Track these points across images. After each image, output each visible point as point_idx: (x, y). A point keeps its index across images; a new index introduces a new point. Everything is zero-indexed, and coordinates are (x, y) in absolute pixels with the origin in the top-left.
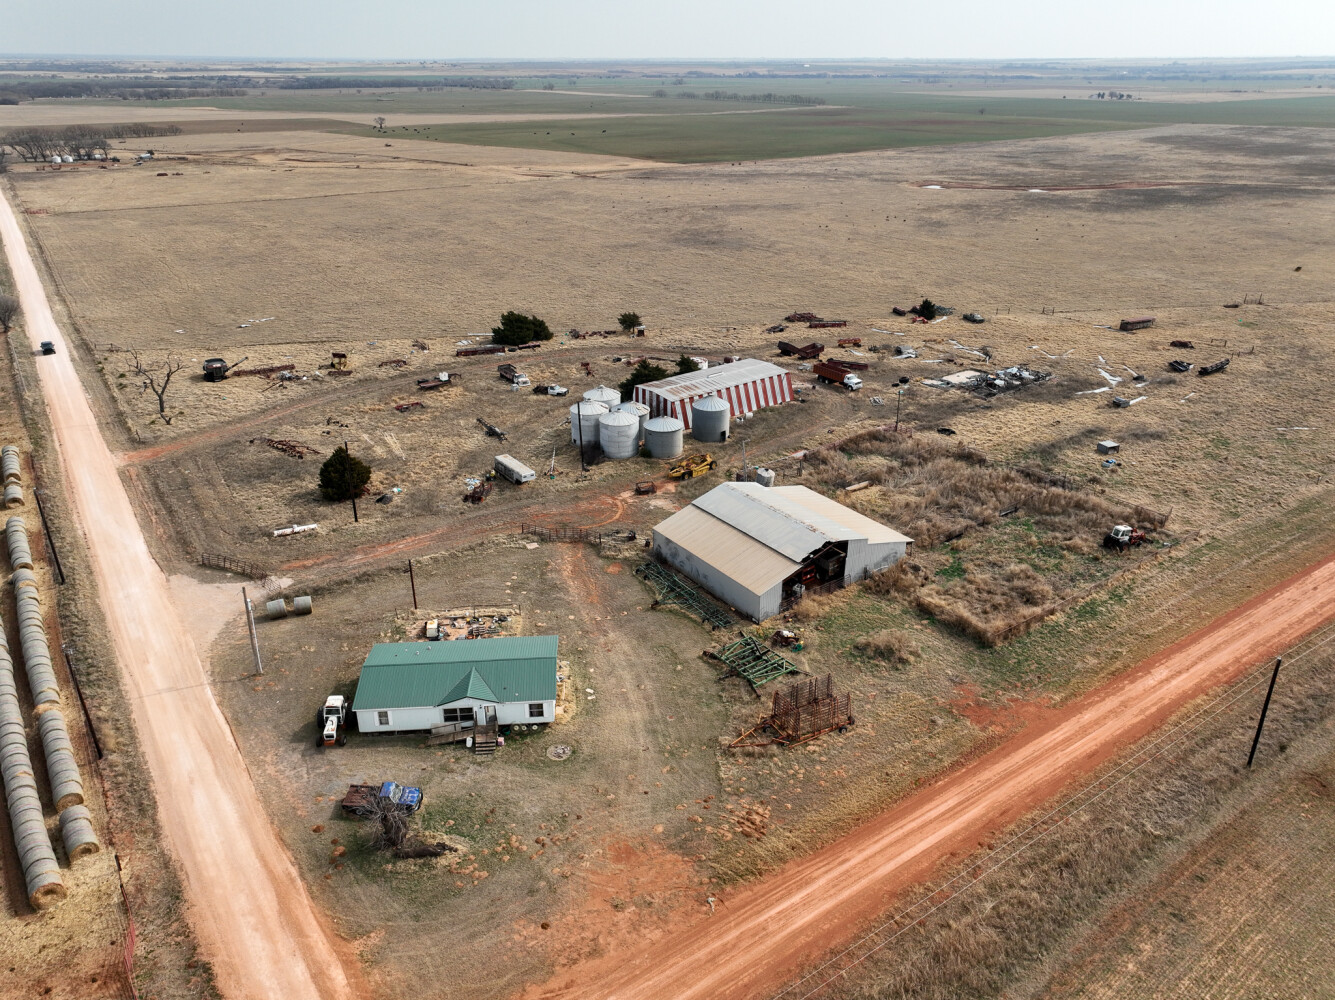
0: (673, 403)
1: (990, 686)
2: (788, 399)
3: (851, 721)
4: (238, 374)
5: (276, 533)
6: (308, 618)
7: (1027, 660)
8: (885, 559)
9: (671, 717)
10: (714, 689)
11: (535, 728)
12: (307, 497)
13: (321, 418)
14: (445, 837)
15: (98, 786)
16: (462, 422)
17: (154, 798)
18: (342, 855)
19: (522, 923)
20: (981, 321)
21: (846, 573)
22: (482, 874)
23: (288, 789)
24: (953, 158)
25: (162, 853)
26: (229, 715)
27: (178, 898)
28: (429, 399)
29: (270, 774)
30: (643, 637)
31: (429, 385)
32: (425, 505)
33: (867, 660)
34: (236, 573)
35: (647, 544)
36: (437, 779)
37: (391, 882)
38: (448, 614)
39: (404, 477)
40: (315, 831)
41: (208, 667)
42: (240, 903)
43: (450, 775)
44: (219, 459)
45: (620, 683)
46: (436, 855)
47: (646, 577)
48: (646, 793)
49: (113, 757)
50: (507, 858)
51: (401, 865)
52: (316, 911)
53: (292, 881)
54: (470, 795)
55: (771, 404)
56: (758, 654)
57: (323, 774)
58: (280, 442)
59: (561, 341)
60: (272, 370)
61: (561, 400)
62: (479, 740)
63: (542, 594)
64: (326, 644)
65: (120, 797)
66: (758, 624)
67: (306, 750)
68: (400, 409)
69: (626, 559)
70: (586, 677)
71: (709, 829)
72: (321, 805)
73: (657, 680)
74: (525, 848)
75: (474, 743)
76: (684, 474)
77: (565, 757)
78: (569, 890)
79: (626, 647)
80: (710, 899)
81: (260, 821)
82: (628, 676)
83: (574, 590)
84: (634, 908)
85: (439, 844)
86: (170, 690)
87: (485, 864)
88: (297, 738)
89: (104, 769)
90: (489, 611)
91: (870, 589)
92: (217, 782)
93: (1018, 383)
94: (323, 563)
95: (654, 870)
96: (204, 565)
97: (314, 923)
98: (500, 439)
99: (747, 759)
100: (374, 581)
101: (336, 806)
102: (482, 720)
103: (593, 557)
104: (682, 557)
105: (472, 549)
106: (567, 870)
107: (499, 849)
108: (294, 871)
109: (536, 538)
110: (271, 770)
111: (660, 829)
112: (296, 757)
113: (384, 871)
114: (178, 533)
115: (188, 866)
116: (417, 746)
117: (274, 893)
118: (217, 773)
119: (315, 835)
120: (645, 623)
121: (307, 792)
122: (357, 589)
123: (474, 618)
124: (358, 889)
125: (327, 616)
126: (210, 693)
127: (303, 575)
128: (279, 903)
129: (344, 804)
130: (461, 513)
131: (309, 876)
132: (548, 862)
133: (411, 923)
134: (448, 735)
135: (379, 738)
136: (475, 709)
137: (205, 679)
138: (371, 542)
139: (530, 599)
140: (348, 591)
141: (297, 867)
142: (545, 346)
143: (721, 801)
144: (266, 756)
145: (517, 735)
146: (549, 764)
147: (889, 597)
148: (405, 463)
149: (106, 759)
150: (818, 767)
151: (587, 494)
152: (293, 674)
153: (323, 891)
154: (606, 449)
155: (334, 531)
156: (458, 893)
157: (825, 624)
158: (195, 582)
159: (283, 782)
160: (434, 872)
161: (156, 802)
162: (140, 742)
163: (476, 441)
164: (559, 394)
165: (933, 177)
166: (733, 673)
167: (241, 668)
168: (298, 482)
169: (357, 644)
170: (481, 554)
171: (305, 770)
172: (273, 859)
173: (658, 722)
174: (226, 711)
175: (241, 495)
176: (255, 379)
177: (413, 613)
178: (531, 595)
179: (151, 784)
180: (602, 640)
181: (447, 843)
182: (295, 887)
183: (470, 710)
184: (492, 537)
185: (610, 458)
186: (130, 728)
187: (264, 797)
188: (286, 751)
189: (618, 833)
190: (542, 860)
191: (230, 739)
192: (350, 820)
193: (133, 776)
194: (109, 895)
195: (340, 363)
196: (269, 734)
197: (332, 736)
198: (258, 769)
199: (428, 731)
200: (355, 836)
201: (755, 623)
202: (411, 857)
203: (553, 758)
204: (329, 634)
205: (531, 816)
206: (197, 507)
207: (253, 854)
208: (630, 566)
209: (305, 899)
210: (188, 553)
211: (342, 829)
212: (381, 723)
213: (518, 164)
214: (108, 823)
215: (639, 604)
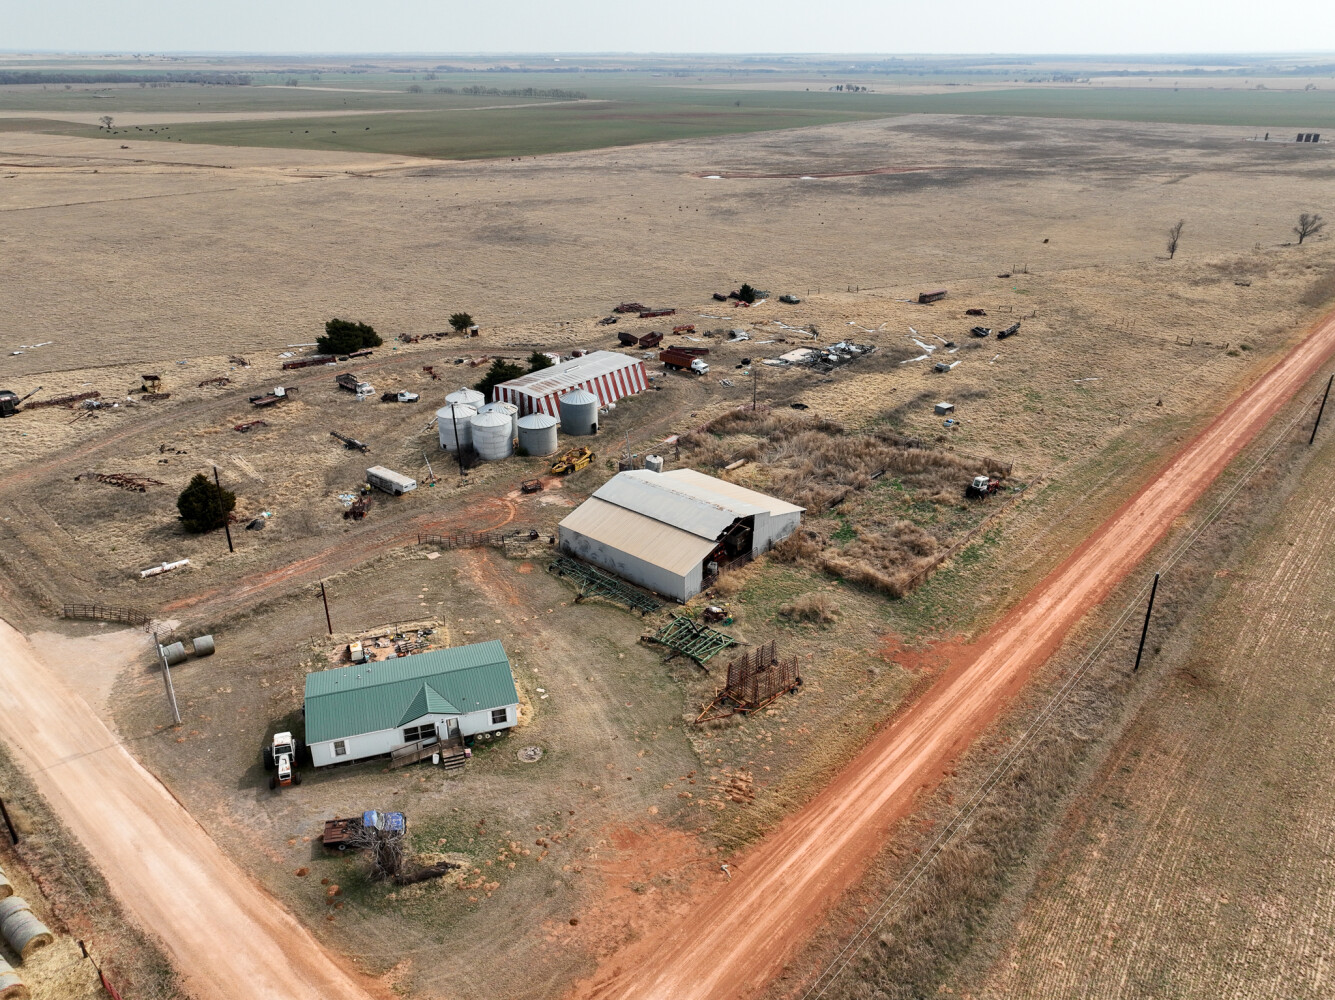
0: (538, 400)
1: (909, 632)
2: (644, 388)
3: (799, 681)
4: (32, 406)
5: (144, 573)
6: (212, 658)
7: (933, 606)
8: (784, 530)
9: (629, 704)
10: (662, 671)
11: (498, 734)
12: (166, 532)
13: (151, 447)
14: (442, 856)
15: (24, 873)
16: (315, 438)
17: (99, 874)
18: (338, 893)
19: (550, 924)
20: (797, 302)
21: (754, 547)
22: (492, 884)
23: (254, 837)
24: (725, 148)
25: (131, 930)
26: (158, 773)
27: (167, 972)
28: (267, 416)
29: (227, 827)
30: (576, 631)
31: (262, 401)
32: (305, 527)
33: (795, 624)
34: (111, 622)
35: (552, 541)
36: (413, 801)
37: (400, 910)
38: (368, 635)
39: (270, 500)
40: (299, 875)
41: (113, 726)
42: (242, 964)
43: (426, 795)
44: (42, 502)
45: (568, 678)
46: (440, 875)
47: (561, 573)
48: (629, 779)
49: (32, 839)
50: (513, 865)
51: (405, 892)
52: (330, 955)
53: (293, 929)
54: (454, 810)
55: (629, 393)
56: (694, 632)
57: (287, 815)
58: (113, 477)
59: (391, 347)
60: (73, 399)
61: (414, 406)
62: (446, 754)
63: (459, 603)
64: (242, 682)
65: (57, 880)
66: (684, 604)
67: (259, 795)
68: (239, 429)
69: (534, 558)
70: (531, 677)
71: (701, 802)
72: (295, 848)
73: (603, 670)
74: (528, 852)
75: (441, 759)
76: (567, 469)
77: (537, 758)
78: (585, 883)
79: (563, 644)
80: (724, 866)
81: (233, 875)
82: (573, 670)
83: (491, 595)
84: (654, 889)
85: (439, 864)
86: (75, 756)
87: (493, 874)
88: (245, 784)
89: (26, 854)
90: (411, 626)
91: (777, 558)
92: (169, 845)
93: (848, 357)
94: (208, 600)
95: (661, 850)
96: (67, 618)
97: (333, 967)
98: (363, 451)
99: (715, 731)
100: (273, 611)
101: (313, 846)
102: (444, 734)
103: (500, 560)
104: (594, 549)
105: (370, 565)
106: (577, 864)
107: (502, 858)
108: (291, 920)
109: (435, 548)
110: (227, 821)
111: (655, 810)
112: (251, 803)
113: (389, 902)
114: (21, 587)
115: (166, 936)
116: (380, 772)
117: (277, 946)
118: (166, 835)
119: (301, 879)
120: (573, 618)
121: (276, 838)
122: (257, 622)
123: (397, 635)
124: (367, 924)
125: (233, 654)
126: (125, 752)
127: (190, 614)
128: (286, 955)
129: (325, 841)
130: (346, 531)
131: (310, 921)
132: (555, 860)
133: (436, 946)
134: (411, 756)
135: (336, 770)
136: (436, 725)
137: (115, 739)
138: (257, 572)
139: (449, 609)
140: (248, 624)
141: (293, 914)
142: (377, 353)
143: (704, 775)
144: (215, 808)
145: (482, 744)
146: (524, 767)
147: (796, 564)
148: (266, 485)
149: (24, 843)
150: (783, 729)
151: (473, 498)
152: (215, 719)
153: (332, 934)
154: (481, 451)
155: (209, 564)
156: (475, 907)
157: (745, 596)
158: (62, 637)
159: (244, 831)
160: (442, 893)
161: (103, 878)
162: (59, 818)
163: (336, 456)
164: (410, 401)
165: (710, 168)
166: (676, 653)
167: (152, 721)
168: (149, 517)
169: (277, 678)
170: (382, 570)
171: (266, 816)
172: (263, 912)
173: (618, 710)
174: (152, 768)
175: (85, 537)
176: (56, 409)
177: (329, 639)
178: (449, 604)
179: (90, 860)
180: (536, 640)
181: (447, 861)
182: (298, 936)
183: (432, 726)
184: (388, 551)
185: (486, 461)
186: (41, 805)
187: (230, 851)
188: (236, 799)
189: (615, 821)
190: (549, 860)
191: (168, 797)
192: (335, 857)
193: (65, 855)
194: (83, 986)
195: (153, 386)
196: (210, 785)
197: (288, 776)
198: (212, 823)
199: (388, 755)
200: (345, 872)
201: (680, 604)
202: (414, 882)
203: (526, 761)
204: (241, 672)
205: (523, 821)
206: (34, 556)
207: (238, 911)
208: (541, 564)
209: (313, 945)
210: (42, 607)
211: (329, 867)
212: (337, 754)
213: (283, 165)
214: (52, 910)
215: (563, 600)
